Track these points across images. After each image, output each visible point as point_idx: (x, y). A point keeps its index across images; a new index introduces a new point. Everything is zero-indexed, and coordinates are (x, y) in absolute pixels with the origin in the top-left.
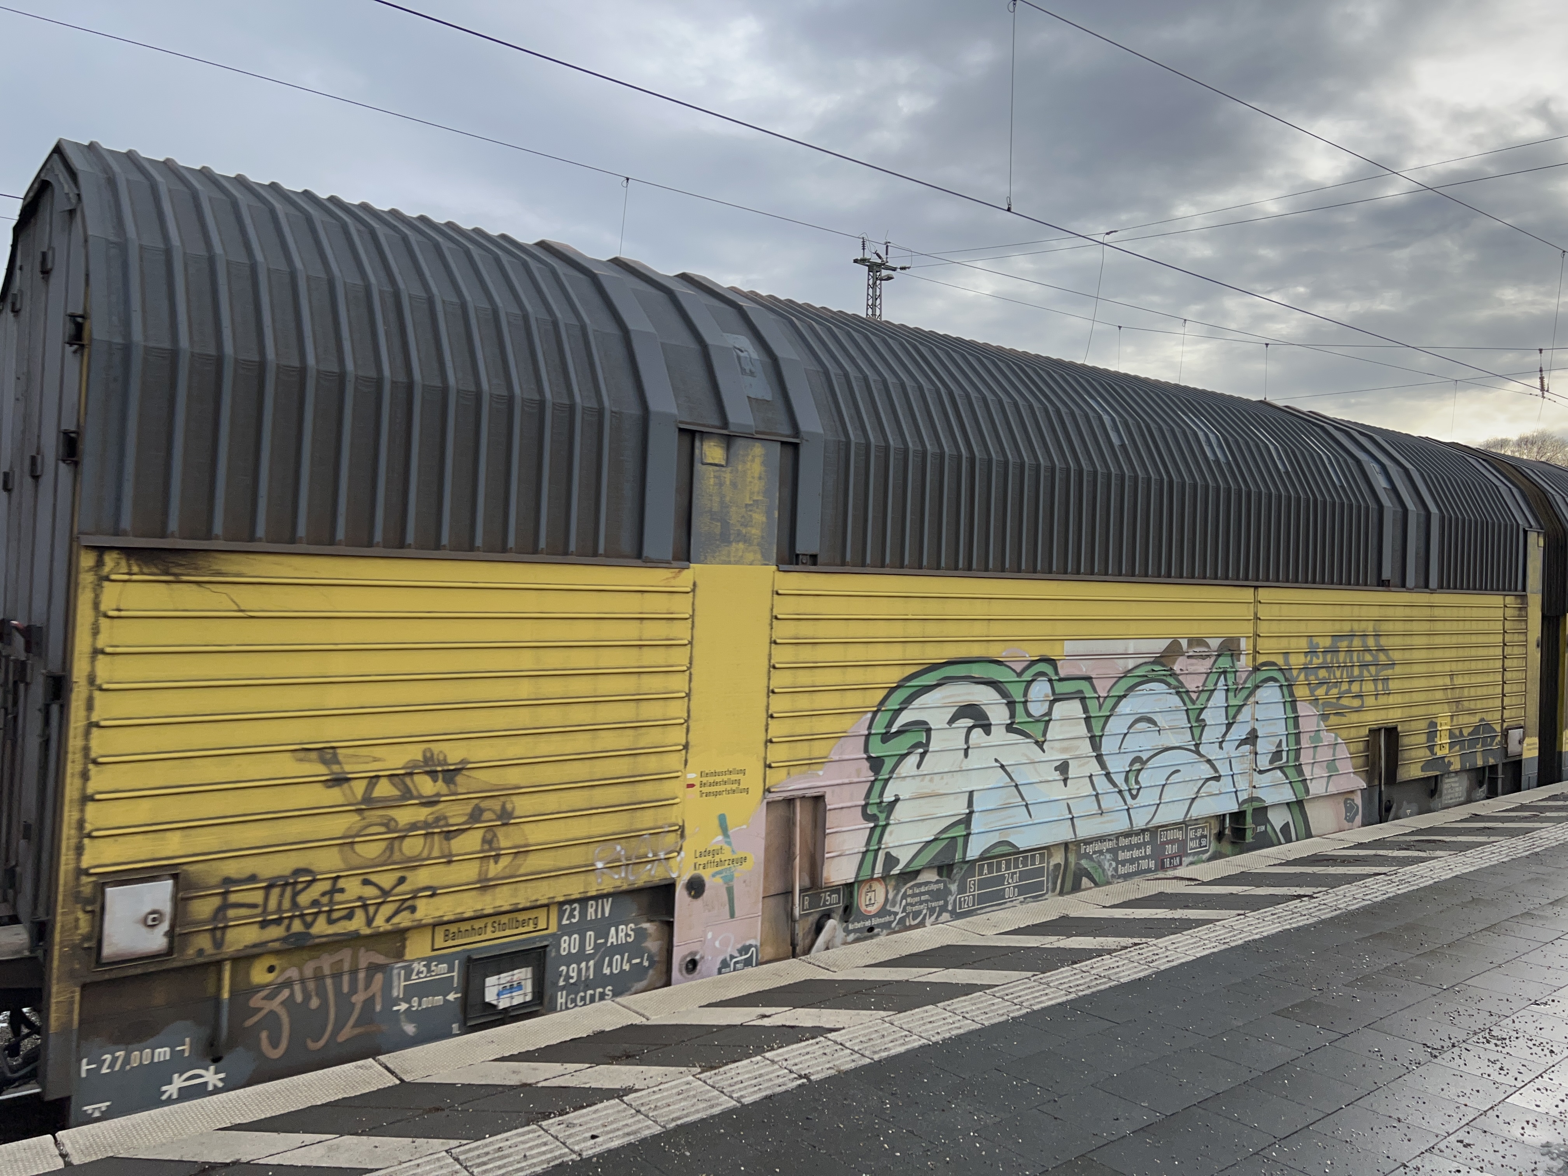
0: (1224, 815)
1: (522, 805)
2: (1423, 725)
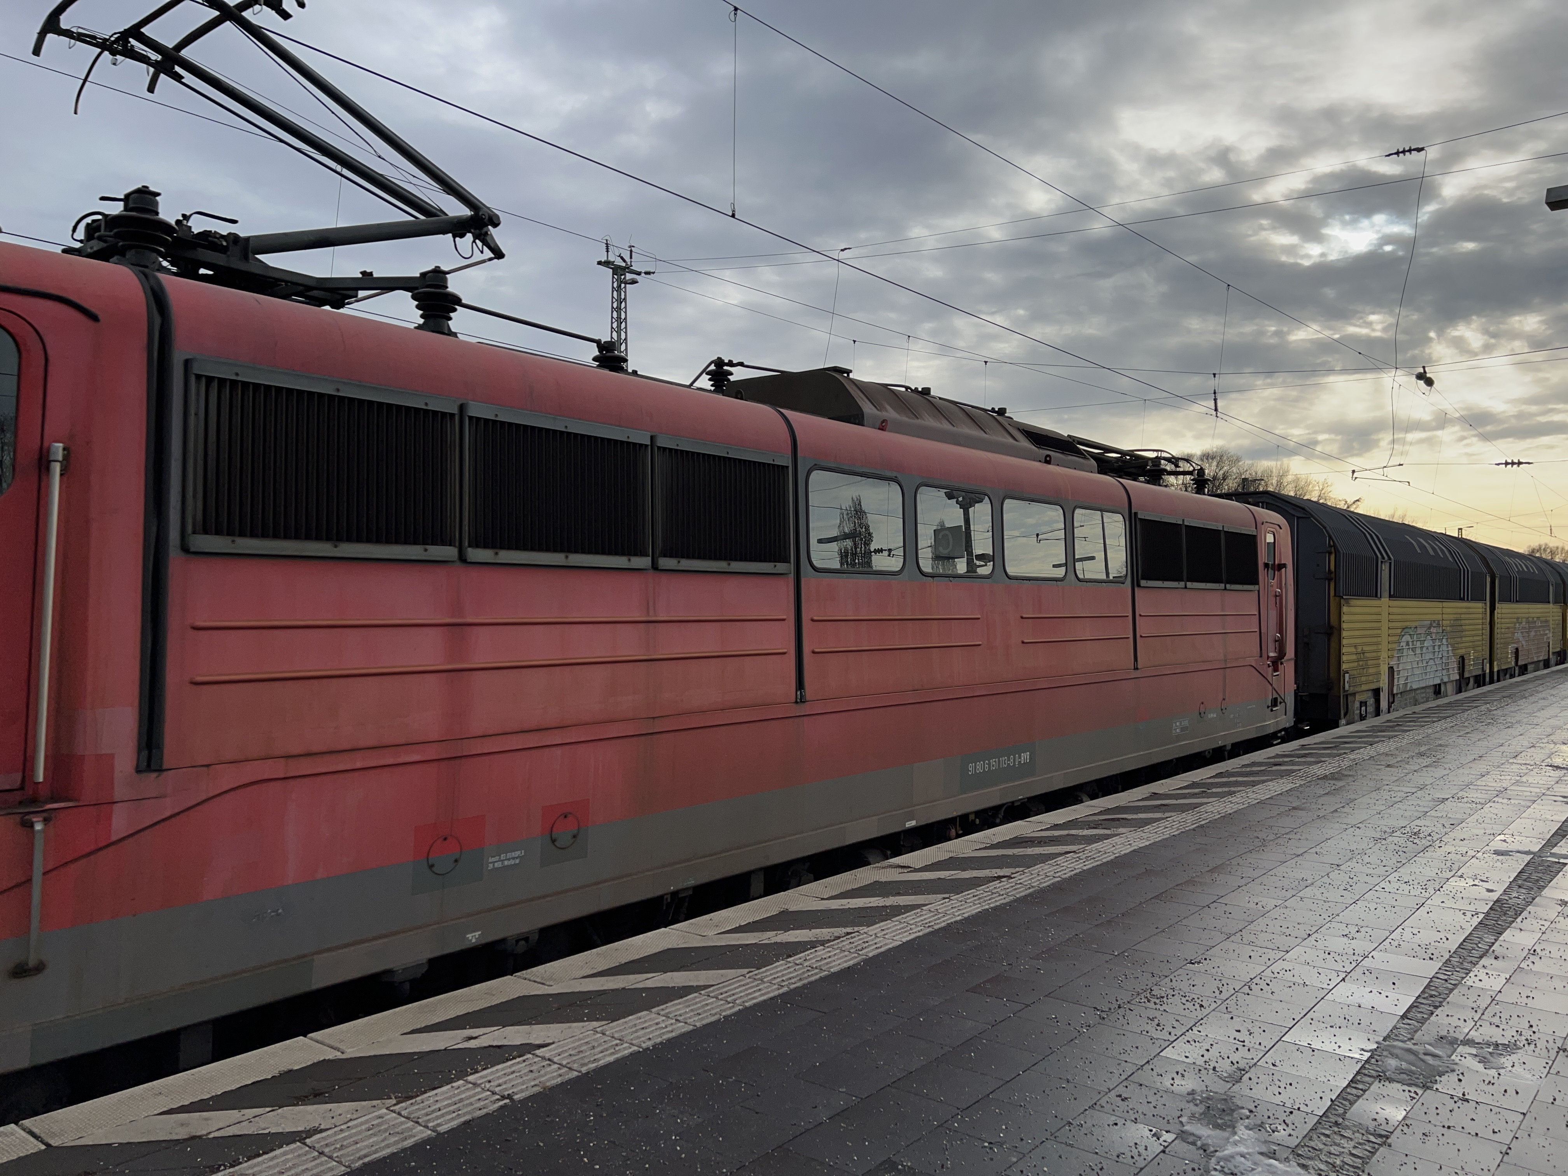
0: (1436, 685)
1: (1370, 662)
2: (1468, 655)
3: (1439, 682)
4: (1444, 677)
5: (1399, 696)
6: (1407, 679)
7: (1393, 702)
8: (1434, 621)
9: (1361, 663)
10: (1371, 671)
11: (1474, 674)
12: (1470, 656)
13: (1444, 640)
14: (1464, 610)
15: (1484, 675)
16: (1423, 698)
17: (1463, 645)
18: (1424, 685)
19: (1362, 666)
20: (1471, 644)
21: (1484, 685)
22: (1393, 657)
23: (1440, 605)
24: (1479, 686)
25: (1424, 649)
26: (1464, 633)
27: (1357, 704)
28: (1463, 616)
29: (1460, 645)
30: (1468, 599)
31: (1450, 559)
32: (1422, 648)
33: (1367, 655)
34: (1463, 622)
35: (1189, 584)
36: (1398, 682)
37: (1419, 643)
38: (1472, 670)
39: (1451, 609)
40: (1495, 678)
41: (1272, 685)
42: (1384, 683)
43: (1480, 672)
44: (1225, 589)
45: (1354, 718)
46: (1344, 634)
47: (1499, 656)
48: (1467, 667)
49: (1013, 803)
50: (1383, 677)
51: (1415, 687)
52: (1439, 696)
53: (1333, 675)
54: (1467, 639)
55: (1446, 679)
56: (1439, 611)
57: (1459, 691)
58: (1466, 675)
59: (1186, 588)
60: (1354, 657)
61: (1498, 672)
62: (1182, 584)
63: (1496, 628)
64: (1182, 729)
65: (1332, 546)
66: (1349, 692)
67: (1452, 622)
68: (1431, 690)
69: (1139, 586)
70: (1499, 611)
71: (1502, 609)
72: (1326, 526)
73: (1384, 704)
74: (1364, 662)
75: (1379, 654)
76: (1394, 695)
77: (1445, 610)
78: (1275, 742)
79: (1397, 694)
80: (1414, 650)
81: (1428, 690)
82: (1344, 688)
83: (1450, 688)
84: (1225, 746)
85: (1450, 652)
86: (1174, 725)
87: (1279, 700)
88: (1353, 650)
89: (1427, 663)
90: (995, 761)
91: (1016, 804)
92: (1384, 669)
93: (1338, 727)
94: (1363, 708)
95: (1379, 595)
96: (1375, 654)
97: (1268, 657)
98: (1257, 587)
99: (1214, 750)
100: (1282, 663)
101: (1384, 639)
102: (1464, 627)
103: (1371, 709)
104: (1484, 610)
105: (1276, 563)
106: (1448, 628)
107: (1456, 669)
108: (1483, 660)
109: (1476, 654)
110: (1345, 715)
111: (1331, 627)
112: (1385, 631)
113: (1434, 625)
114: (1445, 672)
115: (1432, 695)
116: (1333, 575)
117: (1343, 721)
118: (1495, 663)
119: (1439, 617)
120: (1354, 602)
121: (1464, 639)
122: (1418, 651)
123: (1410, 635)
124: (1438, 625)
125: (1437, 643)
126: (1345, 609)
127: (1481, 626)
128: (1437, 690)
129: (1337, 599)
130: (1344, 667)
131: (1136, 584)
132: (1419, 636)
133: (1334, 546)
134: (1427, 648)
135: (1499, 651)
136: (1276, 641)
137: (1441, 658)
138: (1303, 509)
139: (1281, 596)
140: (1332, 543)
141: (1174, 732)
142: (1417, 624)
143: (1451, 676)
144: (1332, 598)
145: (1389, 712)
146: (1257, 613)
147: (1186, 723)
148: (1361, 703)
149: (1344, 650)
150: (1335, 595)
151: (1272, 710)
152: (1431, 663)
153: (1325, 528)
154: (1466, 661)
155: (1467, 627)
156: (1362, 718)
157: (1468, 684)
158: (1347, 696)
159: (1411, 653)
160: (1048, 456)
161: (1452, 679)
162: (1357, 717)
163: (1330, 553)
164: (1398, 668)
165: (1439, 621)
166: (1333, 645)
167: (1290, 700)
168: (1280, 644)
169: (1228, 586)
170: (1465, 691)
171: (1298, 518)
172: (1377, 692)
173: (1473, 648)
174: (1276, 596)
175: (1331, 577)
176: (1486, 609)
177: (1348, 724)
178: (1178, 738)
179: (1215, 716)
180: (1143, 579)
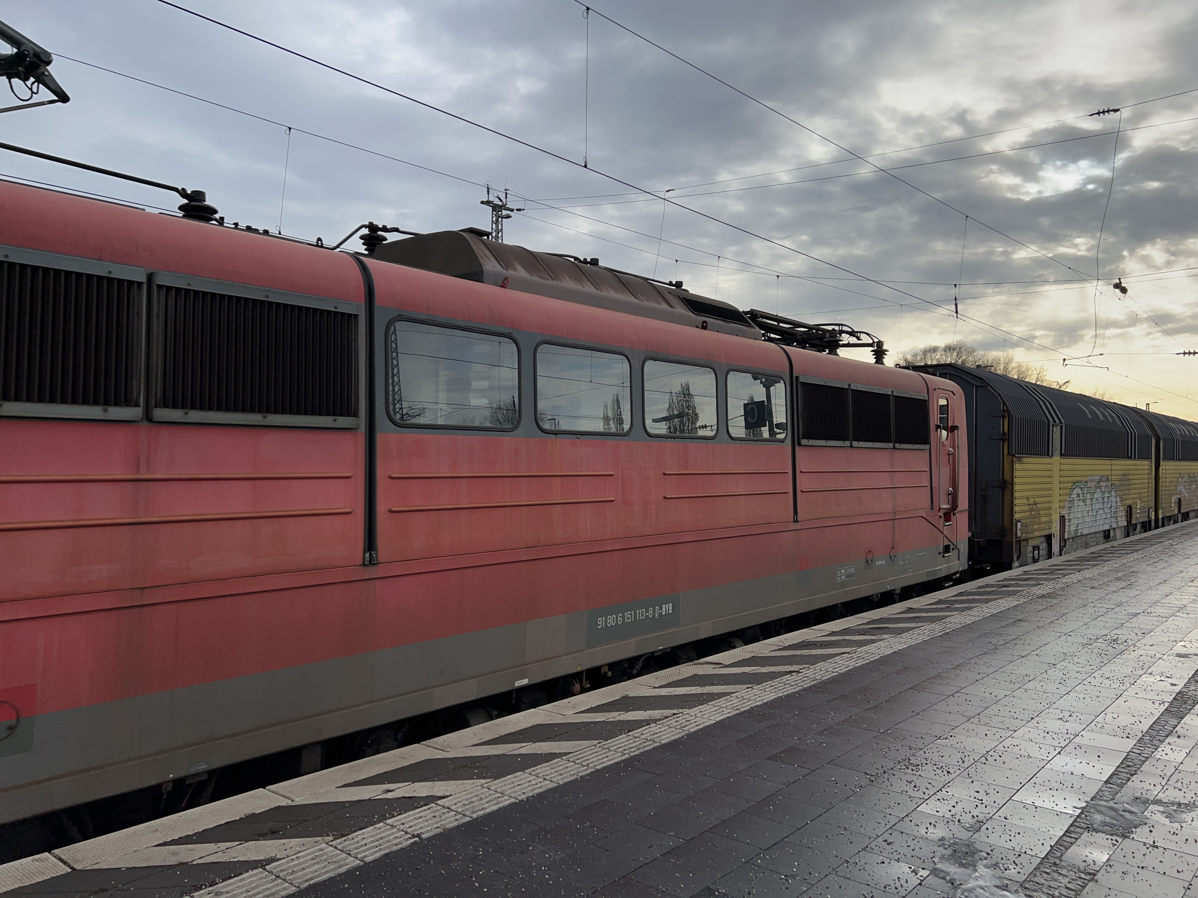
0: (1106, 530)
1: (1041, 512)
2: (1135, 505)
3: (1108, 528)
4: (1112, 524)
5: (1071, 540)
6: (1078, 526)
7: (1064, 547)
8: (1103, 476)
9: (1033, 513)
10: (1043, 519)
11: (1141, 521)
12: (1137, 505)
13: (1113, 493)
14: (1131, 467)
15: (1150, 521)
16: (1093, 542)
17: (1131, 496)
18: (1094, 531)
19: (1034, 515)
20: (1137, 495)
21: (1150, 530)
22: (1064, 507)
23: (1109, 462)
24: (1145, 531)
25: (1094, 500)
26: (1131, 486)
27: (1030, 549)
28: (1130, 472)
29: (1127, 497)
30: (1135, 458)
31: (1119, 424)
32: (1092, 499)
33: (1039, 506)
34: (1130, 477)
35: (855, 444)
36: (1069, 528)
37: (1089, 495)
38: (1139, 517)
39: (1120, 466)
40: (1160, 523)
41: (943, 533)
42: (1055, 529)
43: (1146, 519)
44: (894, 448)
45: (1027, 561)
46: (1016, 488)
47: (1163, 505)
48: (1134, 516)
49: (653, 653)
50: (1054, 525)
51: (1085, 533)
52: (1108, 540)
53: (1006, 524)
54: (1135, 491)
55: (1114, 526)
56: (1109, 467)
57: (1128, 535)
58: (1134, 522)
59: (851, 446)
60: (1027, 508)
61: (1163, 518)
62: (847, 443)
63: (1160, 482)
64: (848, 576)
65: (1005, 411)
66: (1021, 539)
67: (1120, 477)
68: (1102, 535)
69: (799, 444)
70: (1164, 467)
71: (1166, 466)
72: (1001, 393)
73: (1056, 548)
74: (1036, 512)
75: (1051, 505)
76: (1065, 540)
77: (1113, 467)
78: (946, 585)
79: (1069, 539)
80: (1084, 501)
81: (1098, 535)
82: (1016, 535)
83: (1118, 533)
84: (894, 590)
85: (1118, 502)
86: (839, 572)
87: (952, 546)
88: (1025, 501)
89: (1097, 512)
90: (631, 614)
91: (656, 655)
92: (1056, 518)
93: (1011, 569)
94: (1036, 552)
95: (1050, 454)
96: (1047, 505)
97: (940, 509)
98: (928, 446)
99: (882, 594)
100: (954, 514)
101: (1056, 492)
102: (1131, 481)
103: (1043, 552)
104: (1149, 467)
105: (950, 425)
106: (1117, 482)
107: (1124, 517)
108: (1149, 509)
109: (1142, 504)
110: (1018, 558)
111: (1004, 482)
112: (1056, 486)
113: (1104, 479)
114: (1113, 520)
115: (1102, 539)
116: (1007, 436)
117: (1016, 564)
118: (1160, 511)
119: (1109, 473)
120: (1025, 460)
121: (1131, 491)
122: (1088, 502)
123: (1081, 488)
124: (1108, 480)
125: (1106, 495)
126: (1017, 466)
127: (1146, 481)
128: (1107, 535)
129: (1010, 456)
130: (1017, 516)
131: (796, 443)
132: (1089, 489)
133: (1008, 410)
134: (1097, 500)
135: (1163, 501)
136: (949, 494)
137: (1110, 508)
138: (981, 379)
139: (954, 454)
140: (1005, 408)
141: (839, 578)
142: (1087, 479)
143: (1120, 523)
144: (1005, 457)
145: (1061, 555)
146: (928, 469)
147: (852, 570)
148: (1034, 547)
149: (1016, 502)
150: (1008, 454)
151: (943, 556)
152: (1101, 511)
153: (1000, 395)
154: (1133, 510)
155: (1135, 481)
156: (1035, 561)
157: (1135, 529)
158: (1020, 541)
159: (1081, 503)
160: (704, 322)
161: (1120, 525)
162: (1030, 560)
163: (1004, 417)
164: (1069, 516)
165: (1108, 476)
166: (1007, 497)
167: (964, 547)
168: (954, 497)
169: (897, 445)
170: (1133, 535)
171: (976, 386)
172: (1049, 538)
173: (1140, 498)
174: (949, 454)
175: (1005, 438)
176: (1151, 466)
177: (1021, 566)
178: (843, 584)
179: (883, 563)
180: (804, 438)
